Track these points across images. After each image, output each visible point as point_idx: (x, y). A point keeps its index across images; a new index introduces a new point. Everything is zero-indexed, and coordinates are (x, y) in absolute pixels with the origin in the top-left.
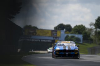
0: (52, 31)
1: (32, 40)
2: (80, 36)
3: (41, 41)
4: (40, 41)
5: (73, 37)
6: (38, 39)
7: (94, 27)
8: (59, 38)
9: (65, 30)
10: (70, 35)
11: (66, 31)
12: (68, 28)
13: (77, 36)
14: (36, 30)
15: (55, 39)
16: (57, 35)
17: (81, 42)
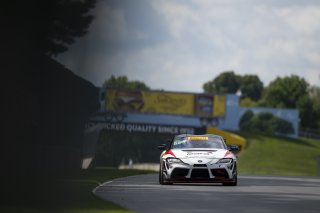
0: (197, 97)
1: (130, 128)
2: (292, 116)
3: (160, 130)
4: (157, 130)
5: (268, 117)
6: (148, 125)
8: (221, 122)
9: (239, 93)
10: (257, 112)
11: (242, 98)
12: (251, 87)
13: (279, 113)
14: (143, 93)
15: (205, 123)
16: (211, 112)
17: (295, 135)
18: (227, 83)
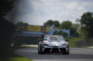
0: (42, 27)
2: (68, 31)
3: (32, 36)
5: (61, 32)
6: (29, 34)
7: (80, 23)
8: (48, 33)
9: (53, 26)
10: (58, 30)
12: (56, 24)
13: (64, 31)
15: (44, 34)
16: (46, 31)
17: (69, 37)
18: (50, 23)
